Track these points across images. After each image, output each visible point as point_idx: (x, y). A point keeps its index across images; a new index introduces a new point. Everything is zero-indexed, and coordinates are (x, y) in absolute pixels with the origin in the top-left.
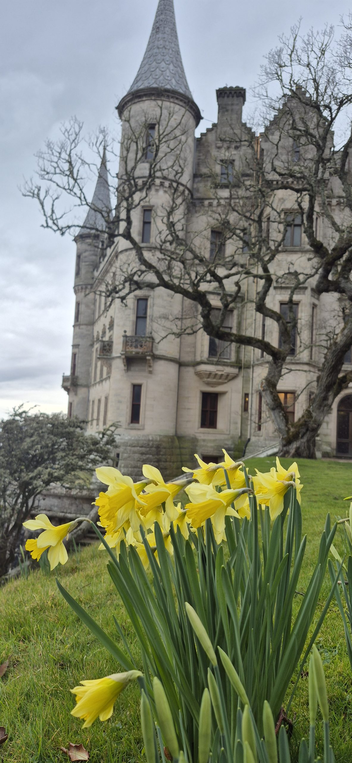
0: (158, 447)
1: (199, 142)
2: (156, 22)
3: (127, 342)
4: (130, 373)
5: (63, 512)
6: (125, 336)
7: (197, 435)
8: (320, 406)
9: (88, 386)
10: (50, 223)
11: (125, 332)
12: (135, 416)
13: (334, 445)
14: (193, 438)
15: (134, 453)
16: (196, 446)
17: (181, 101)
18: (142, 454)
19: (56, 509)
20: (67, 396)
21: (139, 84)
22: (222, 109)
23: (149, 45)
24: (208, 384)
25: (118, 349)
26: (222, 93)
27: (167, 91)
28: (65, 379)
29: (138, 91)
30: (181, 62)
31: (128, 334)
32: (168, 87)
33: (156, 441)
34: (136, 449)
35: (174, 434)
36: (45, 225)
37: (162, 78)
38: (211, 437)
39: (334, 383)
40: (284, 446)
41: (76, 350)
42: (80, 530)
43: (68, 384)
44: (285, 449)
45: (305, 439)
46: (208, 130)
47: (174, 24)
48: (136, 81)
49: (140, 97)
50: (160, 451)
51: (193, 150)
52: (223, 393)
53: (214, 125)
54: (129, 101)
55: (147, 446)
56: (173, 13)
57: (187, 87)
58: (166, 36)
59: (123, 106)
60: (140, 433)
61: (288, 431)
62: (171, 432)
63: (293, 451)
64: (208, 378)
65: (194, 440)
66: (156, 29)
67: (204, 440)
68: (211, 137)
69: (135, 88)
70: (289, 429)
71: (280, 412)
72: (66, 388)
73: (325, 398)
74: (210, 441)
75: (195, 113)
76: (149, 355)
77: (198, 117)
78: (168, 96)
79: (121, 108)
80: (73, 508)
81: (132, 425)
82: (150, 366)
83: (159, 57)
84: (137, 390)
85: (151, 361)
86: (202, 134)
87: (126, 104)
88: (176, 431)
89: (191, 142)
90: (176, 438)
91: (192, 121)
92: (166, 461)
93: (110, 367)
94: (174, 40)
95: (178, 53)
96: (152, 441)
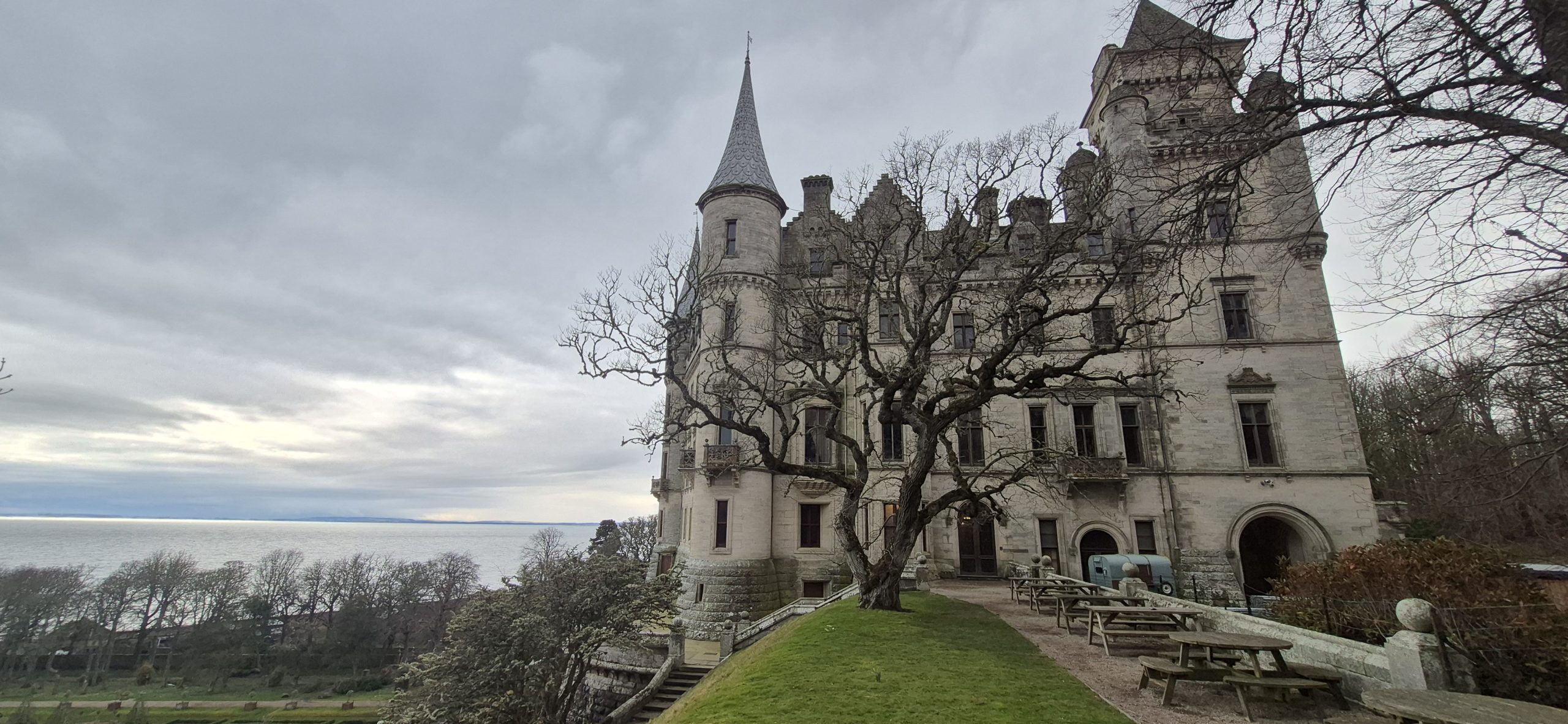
0: (748, 575)
1: (785, 232)
2: (736, 119)
3: (709, 452)
4: (713, 488)
5: (631, 665)
6: (707, 446)
7: (797, 556)
8: (902, 545)
9: (680, 491)
10: (590, 367)
11: (707, 440)
12: (721, 538)
13: (958, 563)
14: (792, 560)
15: (720, 583)
16: (796, 570)
17: (763, 195)
18: (730, 584)
19: (623, 660)
20: (658, 503)
21: (718, 181)
22: (808, 198)
23: (729, 141)
24: (807, 495)
25: (699, 458)
26: (807, 183)
27: (748, 186)
28: (655, 483)
29: (716, 189)
30: (763, 156)
31: (710, 443)
32: (749, 182)
33: (746, 568)
34: (722, 578)
35: (769, 556)
36: (583, 371)
37: (742, 173)
38: (813, 558)
39: (915, 519)
40: (864, 594)
41: (667, 449)
42: (647, 690)
43: (658, 489)
44: (865, 597)
45: (886, 586)
46: (794, 219)
47: (755, 120)
48: (716, 178)
49: (719, 193)
50: (751, 580)
51: (778, 242)
52: (827, 504)
53: (801, 214)
54: (708, 198)
55: (736, 574)
56: (754, 109)
57: (770, 180)
58: (746, 132)
59: (703, 203)
60: (725, 558)
61: (867, 576)
62: (765, 555)
63: (873, 600)
64: (806, 488)
65: (794, 563)
66: (737, 125)
67: (805, 563)
68: (798, 226)
69: (715, 185)
70: (868, 574)
71: (857, 554)
72: (655, 494)
73: (906, 536)
74: (812, 563)
75: (779, 204)
76: (734, 467)
77: (783, 208)
78: (749, 191)
79: (701, 204)
80: (643, 660)
81: (716, 549)
82: (737, 479)
83: (740, 153)
84: (722, 508)
85: (738, 473)
86: (789, 224)
87: (706, 200)
88: (771, 553)
89: (775, 232)
90: (771, 561)
91: (776, 213)
92: (759, 592)
93: (692, 479)
94: (755, 134)
95: (760, 147)
96: (741, 567)
